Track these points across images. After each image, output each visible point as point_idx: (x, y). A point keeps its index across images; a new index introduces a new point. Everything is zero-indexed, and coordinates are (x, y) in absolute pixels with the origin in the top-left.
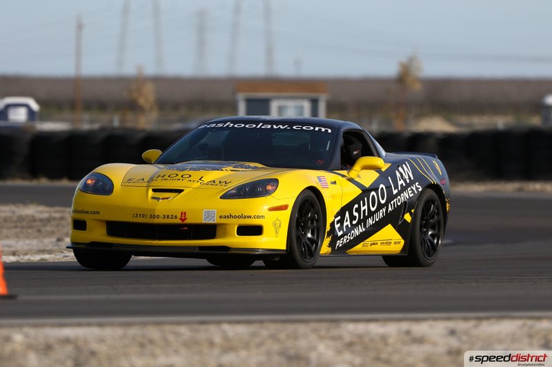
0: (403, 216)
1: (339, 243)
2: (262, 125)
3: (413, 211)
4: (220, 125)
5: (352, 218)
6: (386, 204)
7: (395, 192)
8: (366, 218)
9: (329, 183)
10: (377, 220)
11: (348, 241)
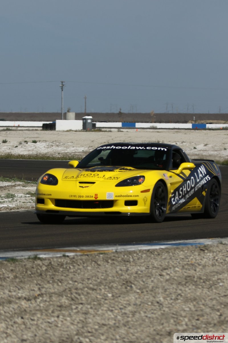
0: (202, 192)
1: (174, 208)
2: (131, 147)
3: (206, 190)
4: (108, 147)
5: (179, 195)
6: (194, 187)
7: (198, 180)
8: (185, 194)
9: (169, 177)
10: (190, 195)
11: (177, 207)
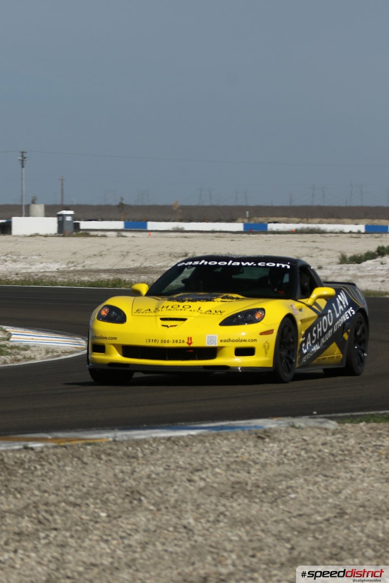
0: (343, 335)
1: (304, 360)
2: (232, 263)
3: (349, 331)
4: (196, 263)
5: (312, 338)
7: (338, 315)
8: (321, 338)
9: (298, 311)
10: (327, 339)
11: (309, 357)
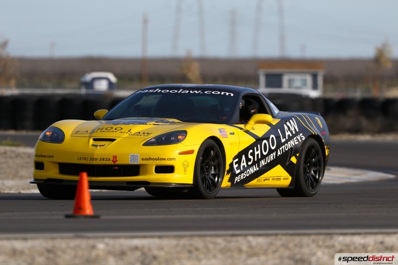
1: (237, 179)
3: (298, 155)
4: (151, 91)
5: (248, 160)
6: (276, 150)
7: (283, 140)
8: (259, 160)
9: (228, 134)
10: (269, 162)
11: (244, 177)
